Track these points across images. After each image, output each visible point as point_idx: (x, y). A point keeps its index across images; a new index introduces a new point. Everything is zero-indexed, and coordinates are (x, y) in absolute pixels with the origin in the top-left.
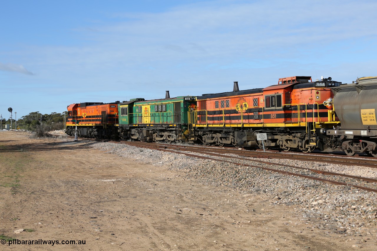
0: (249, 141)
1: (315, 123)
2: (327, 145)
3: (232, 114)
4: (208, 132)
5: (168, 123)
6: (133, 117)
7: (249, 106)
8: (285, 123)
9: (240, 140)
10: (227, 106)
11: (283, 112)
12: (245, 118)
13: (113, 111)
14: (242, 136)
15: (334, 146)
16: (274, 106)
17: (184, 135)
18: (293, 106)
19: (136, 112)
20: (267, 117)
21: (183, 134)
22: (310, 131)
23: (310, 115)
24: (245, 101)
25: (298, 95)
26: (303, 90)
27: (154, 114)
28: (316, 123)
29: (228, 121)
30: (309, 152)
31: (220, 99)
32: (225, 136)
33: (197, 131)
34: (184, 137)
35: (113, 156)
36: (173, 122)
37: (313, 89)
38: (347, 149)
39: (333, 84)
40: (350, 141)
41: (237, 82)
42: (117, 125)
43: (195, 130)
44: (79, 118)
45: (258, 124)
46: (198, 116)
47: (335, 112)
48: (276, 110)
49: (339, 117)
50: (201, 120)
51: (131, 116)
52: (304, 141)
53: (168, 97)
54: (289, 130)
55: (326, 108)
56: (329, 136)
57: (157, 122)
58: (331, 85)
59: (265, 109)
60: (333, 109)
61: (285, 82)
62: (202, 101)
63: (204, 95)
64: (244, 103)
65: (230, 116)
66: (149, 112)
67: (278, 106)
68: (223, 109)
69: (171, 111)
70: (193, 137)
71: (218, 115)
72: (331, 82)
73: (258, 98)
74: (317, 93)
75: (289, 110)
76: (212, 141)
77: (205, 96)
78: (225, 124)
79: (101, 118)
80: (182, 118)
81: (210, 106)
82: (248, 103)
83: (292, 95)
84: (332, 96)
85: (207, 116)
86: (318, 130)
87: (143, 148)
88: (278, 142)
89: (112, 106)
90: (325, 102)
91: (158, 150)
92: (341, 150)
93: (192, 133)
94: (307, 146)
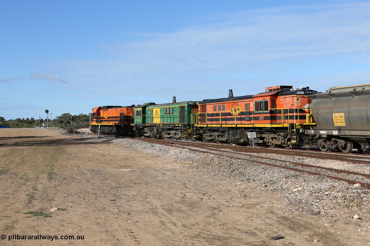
0: (241, 139)
1: (295, 124)
2: (306, 142)
3: (227, 117)
4: (208, 131)
5: (175, 124)
6: (146, 118)
7: (241, 110)
8: (271, 124)
9: (234, 138)
10: (224, 110)
11: (269, 115)
12: (238, 119)
13: (129, 113)
14: (235, 134)
15: (311, 144)
16: (262, 110)
17: (188, 133)
18: (278, 110)
19: (148, 114)
20: (256, 119)
21: (186, 132)
22: (291, 130)
23: (292, 118)
24: (238, 105)
25: (282, 101)
26: (286, 97)
27: (163, 116)
28: (297, 124)
29: (224, 122)
30: (290, 148)
31: (217, 104)
32: (222, 135)
33: (198, 130)
34: (188, 135)
35: (129, 150)
36: (178, 122)
37: (294, 96)
38: (322, 146)
39: (311, 93)
40: (324, 139)
41: (232, 90)
42: (133, 125)
43: (197, 129)
44: (102, 119)
45: (249, 125)
46: (199, 118)
47: (312, 115)
48: (264, 113)
49: (315, 119)
50: (202, 121)
51: (144, 117)
52: (286, 139)
53: (175, 101)
54: (274, 130)
55: (304, 112)
56: (307, 135)
57: (165, 123)
58: (309, 93)
59: (255, 112)
60: (310, 113)
61: (271, 90)
62: (202, 105)
63: (204, 100)
64: (237, 108)
65: (226, 118)
66: (159, 114)
67: (265, 110)
68: (220, 112)
69: (177, 114)
70: (195, 135)
71: (216, 117)
72: (309, 91)
73: (249, 103)
74: (298, 99)
75: (275, 113)
76: (211, 139)
77: (206, 101)
78: (221, 125)
79: (119, 119)
80: (186, 119)
81: (210, 109)
82: (241, 107)
83: (277, 101)
84: (309, 102)
85: (207, 117)
86: (298, 130)
87: (154, 144)
88: (265, 139)
89: (129, 109)
90: (304, 107)
91: (166, 145)
92: (317, 147)
93: (194, 131)
94: (289, 143)
